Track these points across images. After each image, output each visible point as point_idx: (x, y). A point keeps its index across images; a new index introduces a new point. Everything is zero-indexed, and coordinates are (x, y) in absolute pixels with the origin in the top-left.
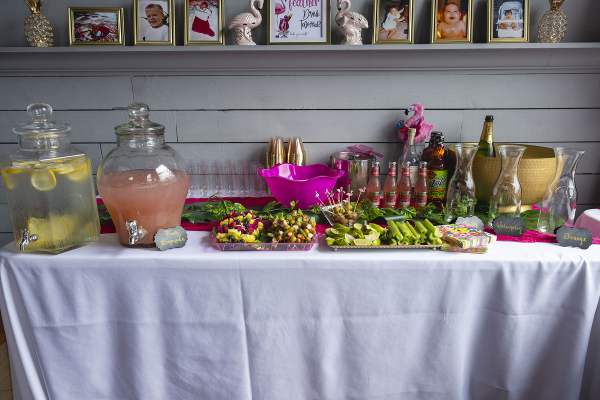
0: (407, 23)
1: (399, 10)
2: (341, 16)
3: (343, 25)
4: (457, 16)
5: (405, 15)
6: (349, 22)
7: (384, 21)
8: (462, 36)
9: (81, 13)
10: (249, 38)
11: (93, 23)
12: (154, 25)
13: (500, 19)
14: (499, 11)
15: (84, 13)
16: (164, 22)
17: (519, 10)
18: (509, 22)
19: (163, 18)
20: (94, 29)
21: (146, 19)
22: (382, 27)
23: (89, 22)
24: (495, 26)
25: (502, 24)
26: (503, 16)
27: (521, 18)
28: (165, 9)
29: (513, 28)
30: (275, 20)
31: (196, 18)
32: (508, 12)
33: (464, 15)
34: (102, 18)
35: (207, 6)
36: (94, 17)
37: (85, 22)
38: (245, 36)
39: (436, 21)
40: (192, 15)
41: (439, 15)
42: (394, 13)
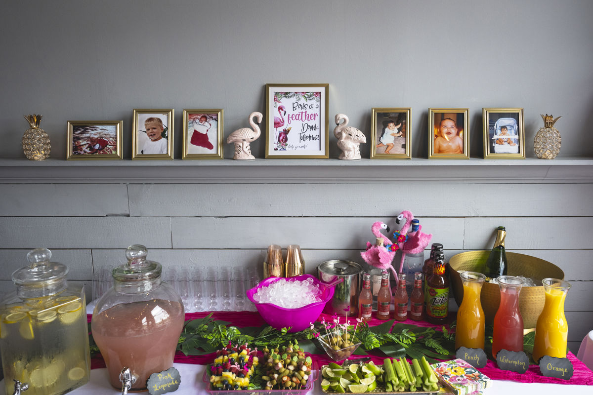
0: (404, 138)
1: (396, 125)
2: (339, 130)
3: (341, 141)
4: (454, 131)
5: (403, 130)
6: (347, 138)
7: (382, 136)
8: (459, 151)
9: (80, 126)
10: (248, 152)
11: (92, 136)
12: (153, 139)
13: (496, 134)
14: (495, 127)
15: (83, 127)
16: (163, 135)
17: (514, 126)
18: (504, 137)
19: (162, 131)
20: (93, 141)
21: (146, 132)
22: (380, 141)
23: (87, 135)
24: (492, 141)
25: (498, 139)
26: (499, 132)
27: (516, 134)
28: (164, 123)
29: (509, 143)
30: (273, 134)
31: (195, 130)
32: (503, 128)
33: (461, 130)
34: (101, 131)
35: (207, 119)
36: (93, 130)
37: (84, 135)
38: (243, 150)
39: (434, 136)
40: (191, 128)
41: (436, 130)
42: (391, 128)
